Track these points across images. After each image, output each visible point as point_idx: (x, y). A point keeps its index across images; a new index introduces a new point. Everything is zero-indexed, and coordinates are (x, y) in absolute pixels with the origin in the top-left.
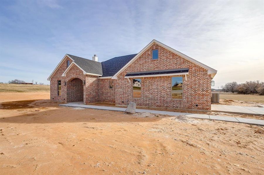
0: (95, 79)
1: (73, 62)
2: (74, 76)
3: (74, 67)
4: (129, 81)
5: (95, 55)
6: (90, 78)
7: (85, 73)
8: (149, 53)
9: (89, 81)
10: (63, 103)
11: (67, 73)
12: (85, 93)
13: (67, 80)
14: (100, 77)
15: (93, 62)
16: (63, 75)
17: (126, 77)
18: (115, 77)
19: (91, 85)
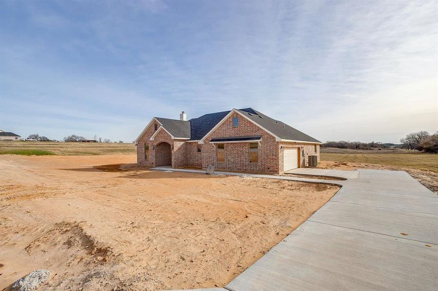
0: (183, 143)
1: (161, 126)
2: (163, 140)
3: (162, 131)
4: (214, 146)
5: (183, 112)
6: (178, 142)
7: (173, 138)
8: (231, 120)
9: (177, 145)
10: (152, 167)
11: (155, 137)
12: (173, 158)
13: (155, 144)
14: (188, 140)
15: (181, 122)
16: (151, 139)
17: (210, 142)
18: (200, 142)
19: (179, 149)
